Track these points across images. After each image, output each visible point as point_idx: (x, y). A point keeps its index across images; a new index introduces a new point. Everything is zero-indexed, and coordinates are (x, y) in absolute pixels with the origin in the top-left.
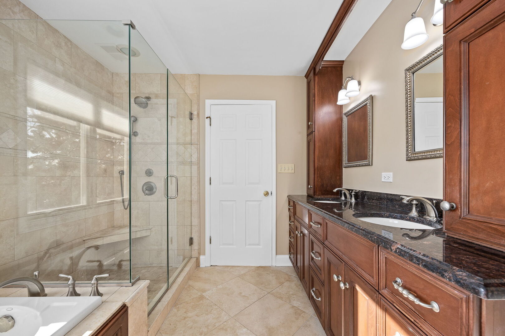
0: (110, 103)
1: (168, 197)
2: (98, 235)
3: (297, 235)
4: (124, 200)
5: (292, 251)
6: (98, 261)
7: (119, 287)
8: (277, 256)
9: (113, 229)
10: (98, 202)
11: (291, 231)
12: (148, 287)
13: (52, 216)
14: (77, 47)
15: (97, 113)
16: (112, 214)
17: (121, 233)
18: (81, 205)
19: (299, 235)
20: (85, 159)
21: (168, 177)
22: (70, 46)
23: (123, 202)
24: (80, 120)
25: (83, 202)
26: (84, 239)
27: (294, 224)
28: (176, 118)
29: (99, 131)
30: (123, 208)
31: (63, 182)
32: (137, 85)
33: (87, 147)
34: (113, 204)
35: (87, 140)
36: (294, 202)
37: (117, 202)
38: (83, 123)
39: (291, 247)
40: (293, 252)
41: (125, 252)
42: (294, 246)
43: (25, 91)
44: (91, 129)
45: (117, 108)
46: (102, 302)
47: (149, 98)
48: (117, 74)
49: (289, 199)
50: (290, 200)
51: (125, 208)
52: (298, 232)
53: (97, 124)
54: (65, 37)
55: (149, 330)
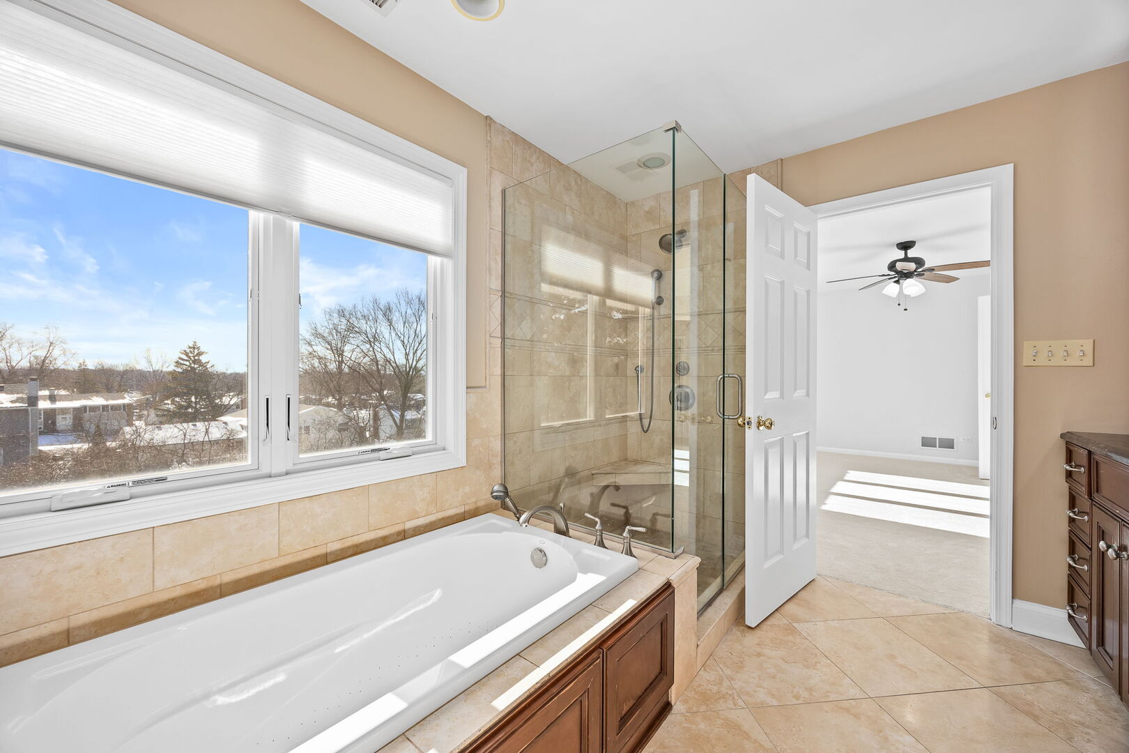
0: (622, 254)
1: (724, 415)
2: (608, 469)
3: (1103, 555)
4: (643, 417)
5: (1082, 599)
6: (624, 507)
7: (656, 555)
8: (1014, 600)
9: (626, 464)
10: (607, 417)
11: (1075, 539)
12: (697, 569)
13: (562, 432)
14: (587, 181)
15: (608, 275)
16: (624, 437)
17: (640, 471)
18: (588, 419)
19: (1111, 553)
20: (593, 348)
21: (724, 377)
22: (580, 183)
23: (641, 419)
24: (587, 290)
25: (590, 415)
26: (593, 472)
27: (1091, 521)
28: (732, 261)
29: (610, 302)
30: (640, 429)
31: (572, 384)
32: (662, 214)
33: (596, 331)
34: (626, 421)
35: (595, 318)
36: (1090, 453)
37: (632, 419)
38: (593, 294)
39: (1077, 589)
40: (1086, 603)
41: (644, 505)
42: (1090, 586)
43: (540, 262)
44: (600, 300)
45: (632, 261)
46: (639, 569)
47: (683, 233)
48: (633, 203)
49: (1067, 443)
50: (1071, 448)
51: (644, 431)
52: (1109, 547)
53: (608, 293)
54: (575, 171)
55: (699, 644)
